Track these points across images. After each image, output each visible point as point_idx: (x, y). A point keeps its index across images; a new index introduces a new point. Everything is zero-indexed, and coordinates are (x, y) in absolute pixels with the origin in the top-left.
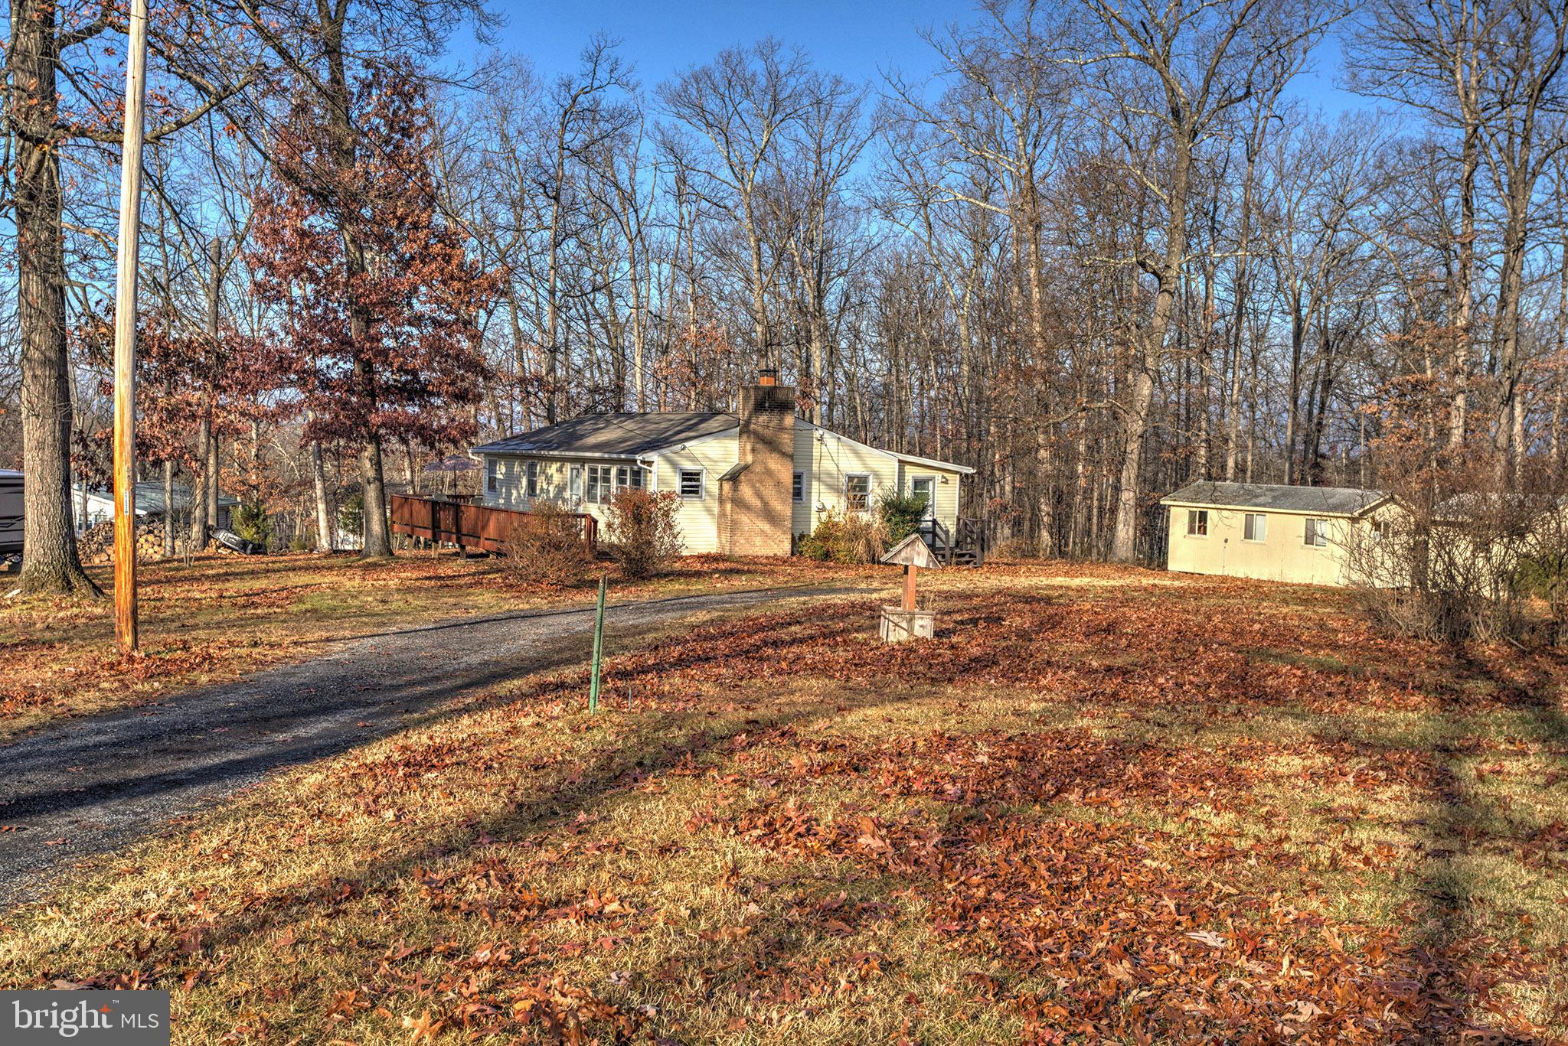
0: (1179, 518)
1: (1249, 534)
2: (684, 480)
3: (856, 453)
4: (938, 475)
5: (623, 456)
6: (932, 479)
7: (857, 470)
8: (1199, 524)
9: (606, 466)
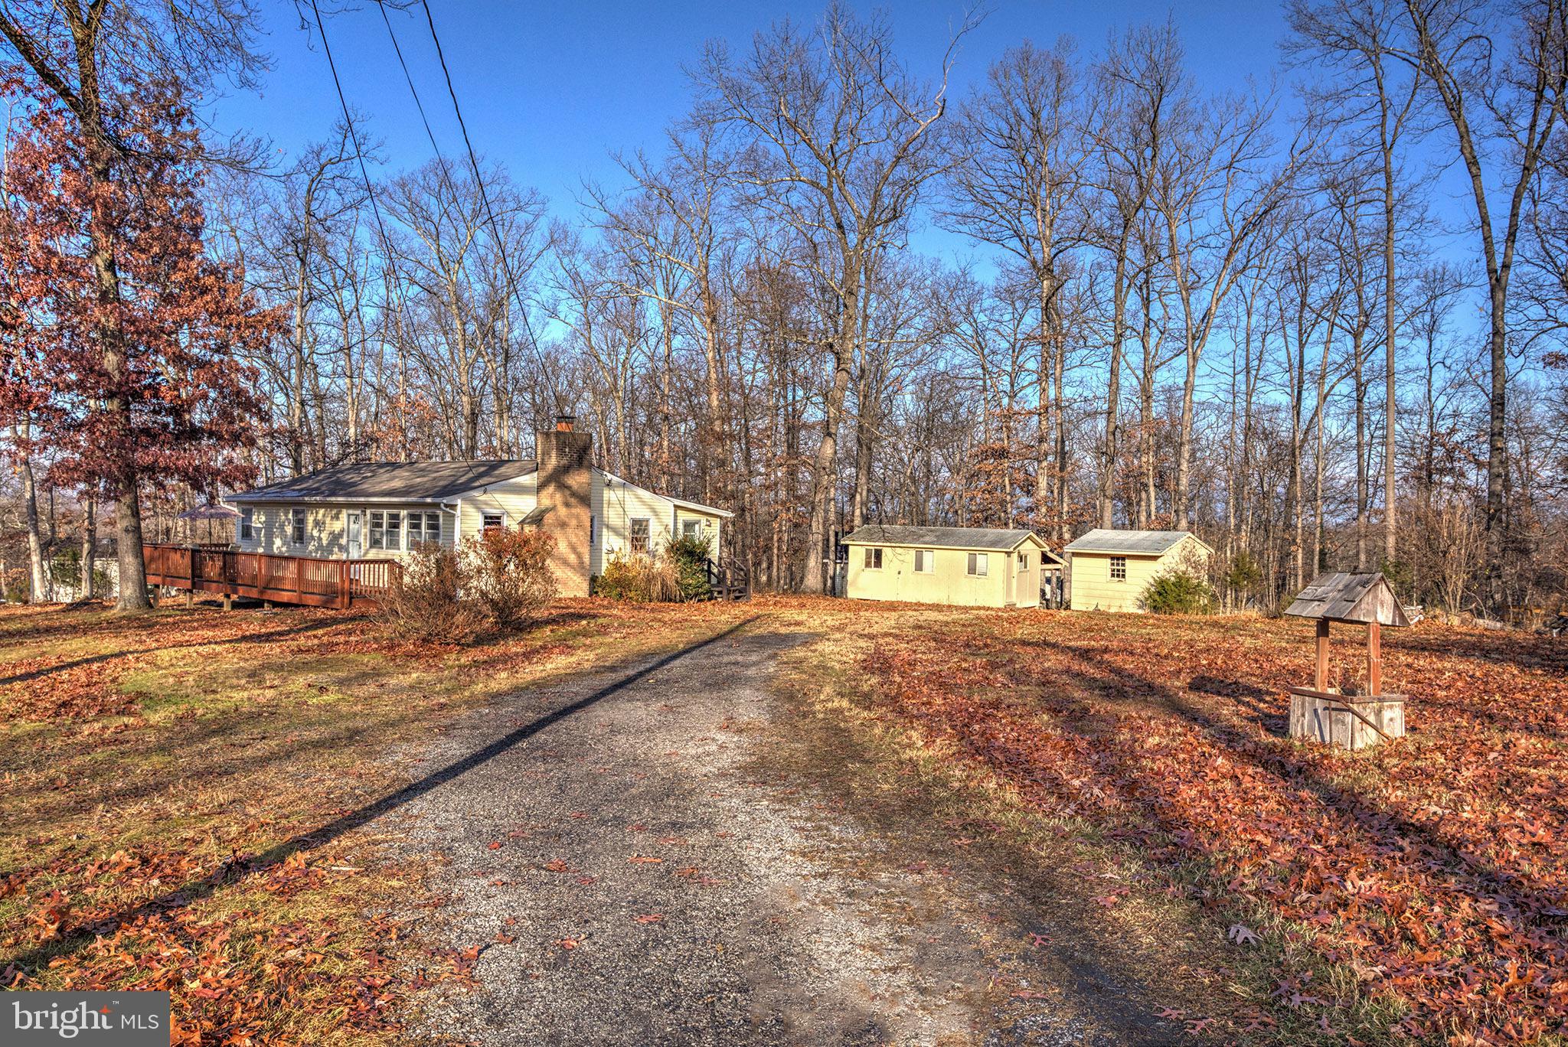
0: (857, 554)
1: (919, 567)
2: (486, 523)
3: (638, 497)
4: (703, 519)
5: (429, 500)
6: (698, 522)
7: (641, 513)
8: (876, 559)
9: (395, 511)
